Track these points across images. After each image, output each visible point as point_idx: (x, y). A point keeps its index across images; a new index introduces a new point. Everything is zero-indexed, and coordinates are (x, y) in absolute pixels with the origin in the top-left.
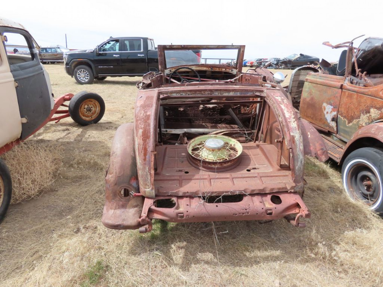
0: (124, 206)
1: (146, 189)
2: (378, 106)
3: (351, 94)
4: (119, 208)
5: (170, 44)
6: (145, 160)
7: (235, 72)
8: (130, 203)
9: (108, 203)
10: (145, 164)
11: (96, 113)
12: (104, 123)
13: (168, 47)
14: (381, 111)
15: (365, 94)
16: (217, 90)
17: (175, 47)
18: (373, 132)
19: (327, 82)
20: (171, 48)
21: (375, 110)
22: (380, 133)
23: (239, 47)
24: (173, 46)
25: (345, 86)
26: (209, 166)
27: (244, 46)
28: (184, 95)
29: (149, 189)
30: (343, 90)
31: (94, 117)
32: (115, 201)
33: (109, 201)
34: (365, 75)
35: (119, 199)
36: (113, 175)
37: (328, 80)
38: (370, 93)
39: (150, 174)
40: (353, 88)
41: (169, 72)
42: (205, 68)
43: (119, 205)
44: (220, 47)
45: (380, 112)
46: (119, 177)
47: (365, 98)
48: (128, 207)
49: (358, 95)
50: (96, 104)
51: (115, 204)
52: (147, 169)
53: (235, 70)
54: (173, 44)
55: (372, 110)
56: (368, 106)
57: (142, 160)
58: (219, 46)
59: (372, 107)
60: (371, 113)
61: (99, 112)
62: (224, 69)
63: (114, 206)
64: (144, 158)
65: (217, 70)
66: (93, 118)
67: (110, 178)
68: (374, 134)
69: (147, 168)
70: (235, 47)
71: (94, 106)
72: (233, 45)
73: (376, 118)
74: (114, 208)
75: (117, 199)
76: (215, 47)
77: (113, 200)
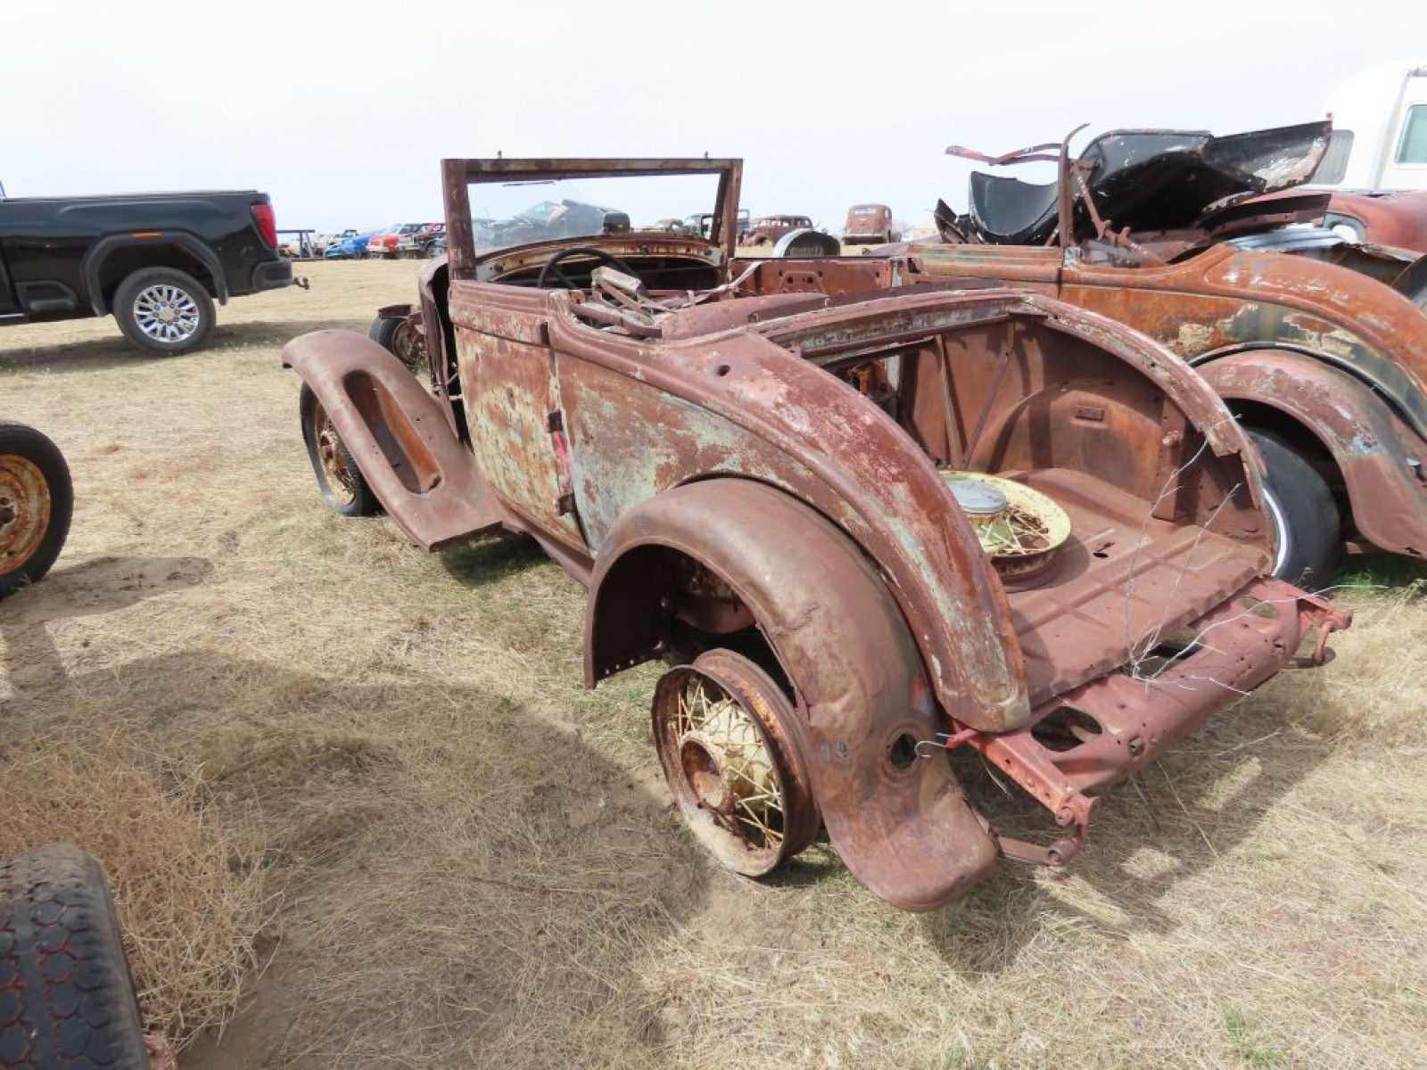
0: (909, 810)
1: (1000, 700)
2: (1203, 315)
3: (1101, 294)
4: (898, 824)
5: (495, 156)
6: (972, 592)
7: (715, 257)
8: (924, 785)
9: (846, 823)
10: (978, 609)
11: (32, 526)
12: (81, 569)
13: (486, 168)
14: (1215, 327)
15: (1154, 288)
16: (921, 311)
17: (513, 167)
18: (1229, 384)
19: (999, 266)
20: (501, 171)
21: (1195, 326)
22: (1253, 382)
23: (728, 166)
24: (508, 161)
25: (1071, 273)
26: (1017, 572)
27: (741, 161)
28: (835, 340)
29: (1008, 697)
30: (1065, 285)
31: (24, 547)
32: (874, 804)
33: (849, 816)
34: (1128, 236)
35: (888, 786)
36: (846, 698)
37: (999, 261)
38: (1171, 284)
39: (1003, 640)
40: (1107, 275)
41: (494, 272)
42: (622, 250)
43: (893, 814)
44: (670, 165)
45: (1211, 329)
46: (878, 695)
47: (1156, 300)
48: (922, 805)
49: (1127, 295)
50: (27, 476)
51: (878, 814)
52: (990, 625)
53: (714, 249)
54: (504, 156)
55: (1185, 329)
56: (1169, 320)
57: (964, 596)
58: (667, 161)
59: (1186, 319)
60: (1181, 337)
61: (46, 519)
62: (683, 250)
63: (880, 823)
64: (966, 586)
65: (662, 253)
66: (23, 557)
67: (841, 718)
68: (1235, 387)
69: (988, 619)
70: (714, 165)
71: (17, 491)
72: (710, 156)
73: (1199, 347)
74: (883, 831)
75: (881, 789)
76: (654, 166)
77: (866, 804)
